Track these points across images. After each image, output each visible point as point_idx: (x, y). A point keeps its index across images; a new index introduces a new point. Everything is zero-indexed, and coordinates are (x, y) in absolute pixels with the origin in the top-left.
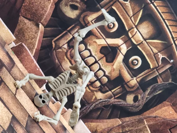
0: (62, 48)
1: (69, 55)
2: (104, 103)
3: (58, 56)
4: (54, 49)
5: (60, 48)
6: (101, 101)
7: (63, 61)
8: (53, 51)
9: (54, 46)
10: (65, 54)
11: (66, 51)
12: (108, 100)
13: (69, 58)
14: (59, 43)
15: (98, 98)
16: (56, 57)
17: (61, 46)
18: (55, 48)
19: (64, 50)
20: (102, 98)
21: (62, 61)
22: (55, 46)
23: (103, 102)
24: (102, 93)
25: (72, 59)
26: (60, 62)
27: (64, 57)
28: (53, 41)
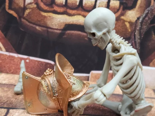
0: (27, 7)
1: (45, 6)
2: (147, 19)
3: (33, 22)
4: (20, 17)
5: (25, 8)
6: (141, 19)
7: (45, 20)
8: (21, 21)
9: (15, 15)
10: (38, 10)
11: (35, 6)
12: (149, 11)
13: (48, 9)
14: (17, 5)
15: (134, 20)
16: (31, 25)
17: (22, 6)
18: (18, 15)
19: (32, 7)
20: (138, 16)
21: (44, 22)
22: (16, 13)
23: (144, 19)
24: (132, 10)
25: (53, 7)
26: (44, 25)
27: (40, 14)
28: (7, 10)
